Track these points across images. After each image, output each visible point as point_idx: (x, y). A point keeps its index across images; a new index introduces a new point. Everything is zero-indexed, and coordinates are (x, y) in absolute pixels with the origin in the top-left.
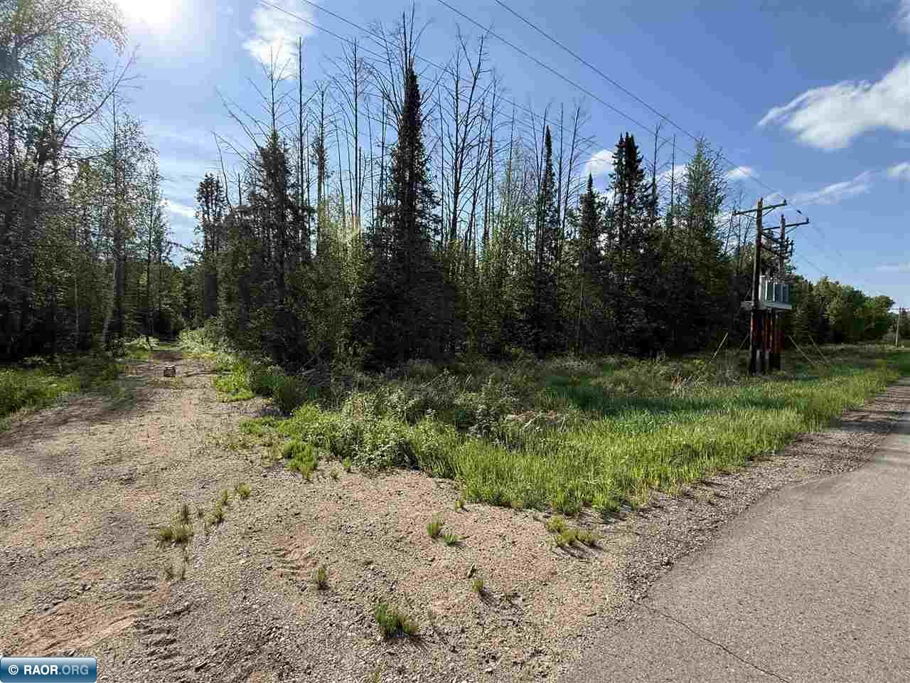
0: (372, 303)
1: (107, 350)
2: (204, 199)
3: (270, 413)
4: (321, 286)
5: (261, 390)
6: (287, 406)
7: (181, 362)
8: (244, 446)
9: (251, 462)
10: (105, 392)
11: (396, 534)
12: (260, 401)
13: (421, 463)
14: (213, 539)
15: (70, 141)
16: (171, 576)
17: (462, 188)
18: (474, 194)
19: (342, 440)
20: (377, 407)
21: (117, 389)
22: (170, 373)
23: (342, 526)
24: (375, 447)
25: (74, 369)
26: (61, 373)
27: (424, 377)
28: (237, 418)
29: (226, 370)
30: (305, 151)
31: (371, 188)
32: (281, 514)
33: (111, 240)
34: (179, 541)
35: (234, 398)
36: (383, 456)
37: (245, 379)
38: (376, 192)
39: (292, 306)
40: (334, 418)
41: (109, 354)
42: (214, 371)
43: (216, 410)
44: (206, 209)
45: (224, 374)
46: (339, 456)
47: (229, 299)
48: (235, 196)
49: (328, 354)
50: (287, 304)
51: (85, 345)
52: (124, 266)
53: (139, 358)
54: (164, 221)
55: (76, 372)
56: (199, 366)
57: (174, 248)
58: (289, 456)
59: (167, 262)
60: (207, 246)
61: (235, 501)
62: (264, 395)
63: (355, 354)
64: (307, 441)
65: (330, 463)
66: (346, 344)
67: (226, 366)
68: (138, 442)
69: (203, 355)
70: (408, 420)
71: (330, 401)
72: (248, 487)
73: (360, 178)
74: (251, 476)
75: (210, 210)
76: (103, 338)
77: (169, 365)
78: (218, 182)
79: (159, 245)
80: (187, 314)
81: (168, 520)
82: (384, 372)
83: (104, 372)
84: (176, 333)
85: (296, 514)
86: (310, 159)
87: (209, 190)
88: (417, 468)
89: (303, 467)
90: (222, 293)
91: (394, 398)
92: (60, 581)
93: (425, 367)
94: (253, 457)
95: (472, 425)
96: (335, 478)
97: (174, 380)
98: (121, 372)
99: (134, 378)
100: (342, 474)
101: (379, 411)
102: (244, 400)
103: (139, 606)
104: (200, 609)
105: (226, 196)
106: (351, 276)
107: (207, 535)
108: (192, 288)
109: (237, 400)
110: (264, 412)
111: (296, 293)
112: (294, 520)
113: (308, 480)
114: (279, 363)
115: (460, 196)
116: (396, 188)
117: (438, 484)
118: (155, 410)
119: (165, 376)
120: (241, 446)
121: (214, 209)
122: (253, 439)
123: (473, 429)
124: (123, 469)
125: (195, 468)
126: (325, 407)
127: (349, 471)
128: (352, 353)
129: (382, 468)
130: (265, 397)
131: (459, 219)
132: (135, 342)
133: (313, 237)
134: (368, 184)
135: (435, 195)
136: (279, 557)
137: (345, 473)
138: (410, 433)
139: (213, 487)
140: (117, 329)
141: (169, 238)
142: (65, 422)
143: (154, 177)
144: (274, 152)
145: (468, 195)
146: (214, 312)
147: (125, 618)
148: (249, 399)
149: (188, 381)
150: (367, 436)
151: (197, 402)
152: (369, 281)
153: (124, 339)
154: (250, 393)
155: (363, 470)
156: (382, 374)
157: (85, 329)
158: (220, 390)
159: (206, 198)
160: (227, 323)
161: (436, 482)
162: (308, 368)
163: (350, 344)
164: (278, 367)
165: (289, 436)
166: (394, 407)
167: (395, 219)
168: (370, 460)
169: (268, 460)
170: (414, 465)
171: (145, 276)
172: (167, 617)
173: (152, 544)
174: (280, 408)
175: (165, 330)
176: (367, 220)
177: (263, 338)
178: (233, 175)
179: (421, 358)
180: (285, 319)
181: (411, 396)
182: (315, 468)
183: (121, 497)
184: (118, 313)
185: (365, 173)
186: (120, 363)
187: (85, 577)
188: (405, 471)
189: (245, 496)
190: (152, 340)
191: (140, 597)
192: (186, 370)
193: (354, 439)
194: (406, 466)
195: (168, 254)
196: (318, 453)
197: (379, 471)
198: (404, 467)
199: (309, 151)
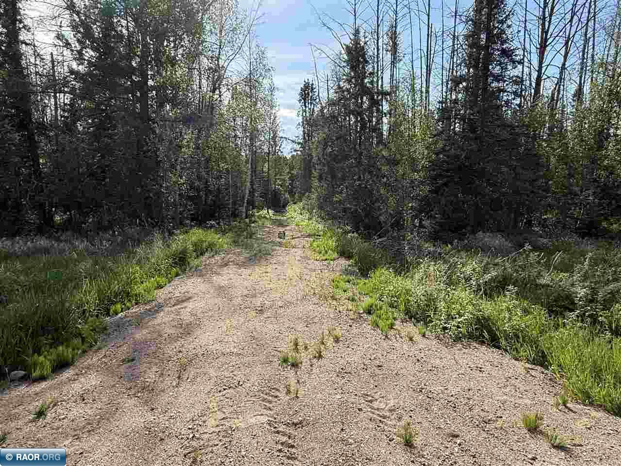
0: (440, 176)
1: (246, 218)
2: (303, 101)
3: (352, 273)
4: (393, 162)
5: (344, 253)
6: (365, 269)
7: (288, 228)
8: (333, 298)
9: (340, 312)
10: (247, 247)
11: (482, 414)
12: (343, 262)
13: (503, 342)
14: (315, 370)
15: (228, 74)
16: (289, 392)
17: (551, 39)
18: (567, 43)
19: (415, 305)
20: (449, 277)
21: (252, 246)
22: (282, 235)
23: (423, 389)
24: (450, 317)
25: (230, 230)
26: (224, 232)
27: (501, 252)
28: (326, 274)
29: (318, 236)
30: (380, 41)
31: (442, 62)
32: (366, 363)
33: (248, 141)
34: (293, 365)
35: (324, 258)
36: (458, 327)
37: (332, 243)
38: (447, 66)
39: (368, 181)
40: (408, 284)
41: (247, 220)
42: (309, 236)
43: (312, 266)
44: (304, 108)
45: (317, 239)
46: (413, 319)
47: (320, 178)
48: (325, 93)
49: (398, 225)
50: (364, 180)
51: (235, 215)
52: (255, 158)
53: (263, 224)
54: (278, 121)
55: (231, 232)
56: (300, 232)
57: (285, 142)
58: (369, 312)
59: (279, 153)
60: (304, 138)
61: (330, 342)
62: (345, 258)
63: (421, 226)
64: (383, 301)
65: (405, 324)
66: (413, 215)
67: (318, 232)
68: (264, 284)
69: (302, 224)
70: (486, 295)
71: (402, 267)
72: (338, 332)
73: (430, 54)
74: (340, 324)
75: (307, 109)
76: (244, 210)
77: (281, 229)
78: (312, 85)
79: (275, 142)
80: (291, 193)
81: (285, 347)
82: (451, 244)
83: (245, 233)
84: (284, 206)
85: (379, 366)
86: (385, 46)
87: (307, 93)
88: (499, 348)
89: (381, 323)
90: (315, 174)
91: (468, 270)
92: (227, 374)
93: (498, 241)
94: (341, 309)
95: (571, 310)
96: (411, 339)
97: (284, 241)
98: (254, 234)
99: (262, 238)
100: (417, 338)
101: (451, 282)
102: (331, 260)
103: (270, 409)
104: (310, 427)
105: (318, 96)
106: (420, 151)
107: (311, 366)
108: (294, 172)
109: (326, 260)
110: (347, 272)
111: (372, 169)
112: (377, 371)
113: (386, 336)
114: (357, 231)
115: (548, 48)
116: (470, 56)
117: (527, 370)
118: (274, 262)
119: (279, 237)
120: (332, 297)
121: (310, 107)
122: (339, 294)
123: (573, 315)
124: (258, 302)
125: (301, 309)
126: (398, 272)
127: (424, 336)
128: (418, 225)
129: (458, 339)
130: (347, 259)
131: (545, 77)
132: (261, 212)
133: (385, 120)
134: (438, 60)
135: (517, 53)
136: (366, 401)
137: (420, 336)
138: (488, 308)
139: (313, 327)
140: (251, 204)
141: (281, 134)
142: (226, 265)
143: (272, 89)
144: (356, 47)
145: (558, 46)
146: (309, 189)
147: (262, 415)
148: (334, 260)
149: (293, 242)
150: (441, 305)
151: (299, 258)
152: (437, 154)
153: (255, 210)
154: (335, 255)
155: (437, 337)
156: (449, 246)
157: (234, 203)
158: (315, 251)
159: (305, 99)
160: (319, 198)
161: (525, 368)
162: (380, 237)
163: (416, 217)
164: (356, 235)
165: (367, 294)
166: (468, 279)
167: (466, 89)
168: (445, 328)
169: (352, 312)
170: (494, 342)
171: (266, 165)
172: (287, 425)
173: (276, 363)
174: (359, 269)
175: (278, 204)
176: (436, 95)
177: (345, 210)
178: (323, 76)
179: (492, 232)
180: (363, 194)
181: (486, 270)
182: (391, 327)
183: (257, 323)
184: (252, 192)
185: (436, 47)
186: (254, 227)
187: (240, 376)
188: (484, 348)
189: (337, 340)
190: (270, 211)
191: (270, 402)
192: (291, 234)
193: (427, 306)
194: (484, 343)
195: (280, 147)
196: (393, 313)
197: (454, 341)
198: (482, 343)
199: (384, 40)
